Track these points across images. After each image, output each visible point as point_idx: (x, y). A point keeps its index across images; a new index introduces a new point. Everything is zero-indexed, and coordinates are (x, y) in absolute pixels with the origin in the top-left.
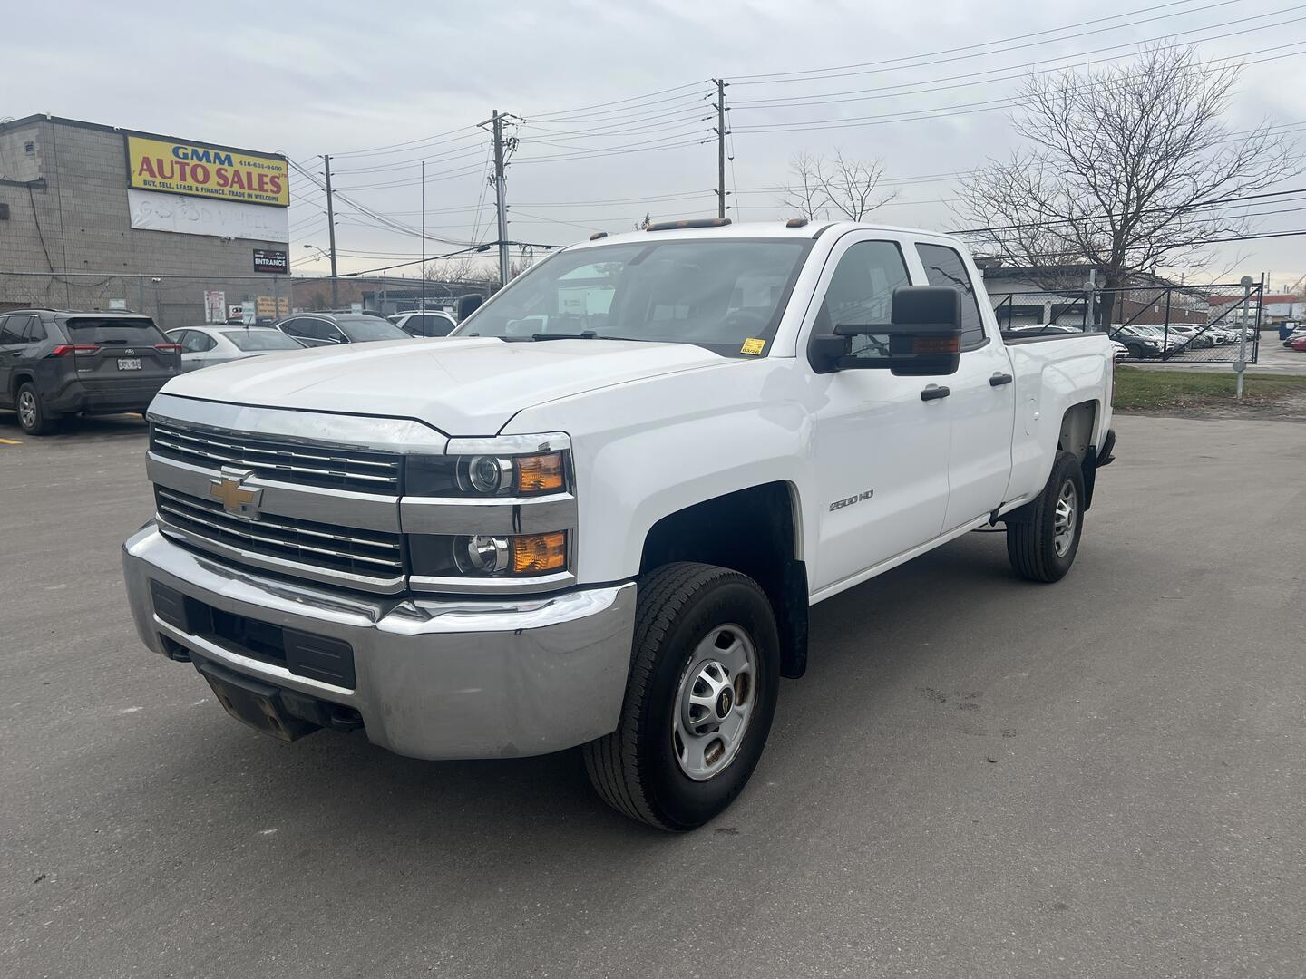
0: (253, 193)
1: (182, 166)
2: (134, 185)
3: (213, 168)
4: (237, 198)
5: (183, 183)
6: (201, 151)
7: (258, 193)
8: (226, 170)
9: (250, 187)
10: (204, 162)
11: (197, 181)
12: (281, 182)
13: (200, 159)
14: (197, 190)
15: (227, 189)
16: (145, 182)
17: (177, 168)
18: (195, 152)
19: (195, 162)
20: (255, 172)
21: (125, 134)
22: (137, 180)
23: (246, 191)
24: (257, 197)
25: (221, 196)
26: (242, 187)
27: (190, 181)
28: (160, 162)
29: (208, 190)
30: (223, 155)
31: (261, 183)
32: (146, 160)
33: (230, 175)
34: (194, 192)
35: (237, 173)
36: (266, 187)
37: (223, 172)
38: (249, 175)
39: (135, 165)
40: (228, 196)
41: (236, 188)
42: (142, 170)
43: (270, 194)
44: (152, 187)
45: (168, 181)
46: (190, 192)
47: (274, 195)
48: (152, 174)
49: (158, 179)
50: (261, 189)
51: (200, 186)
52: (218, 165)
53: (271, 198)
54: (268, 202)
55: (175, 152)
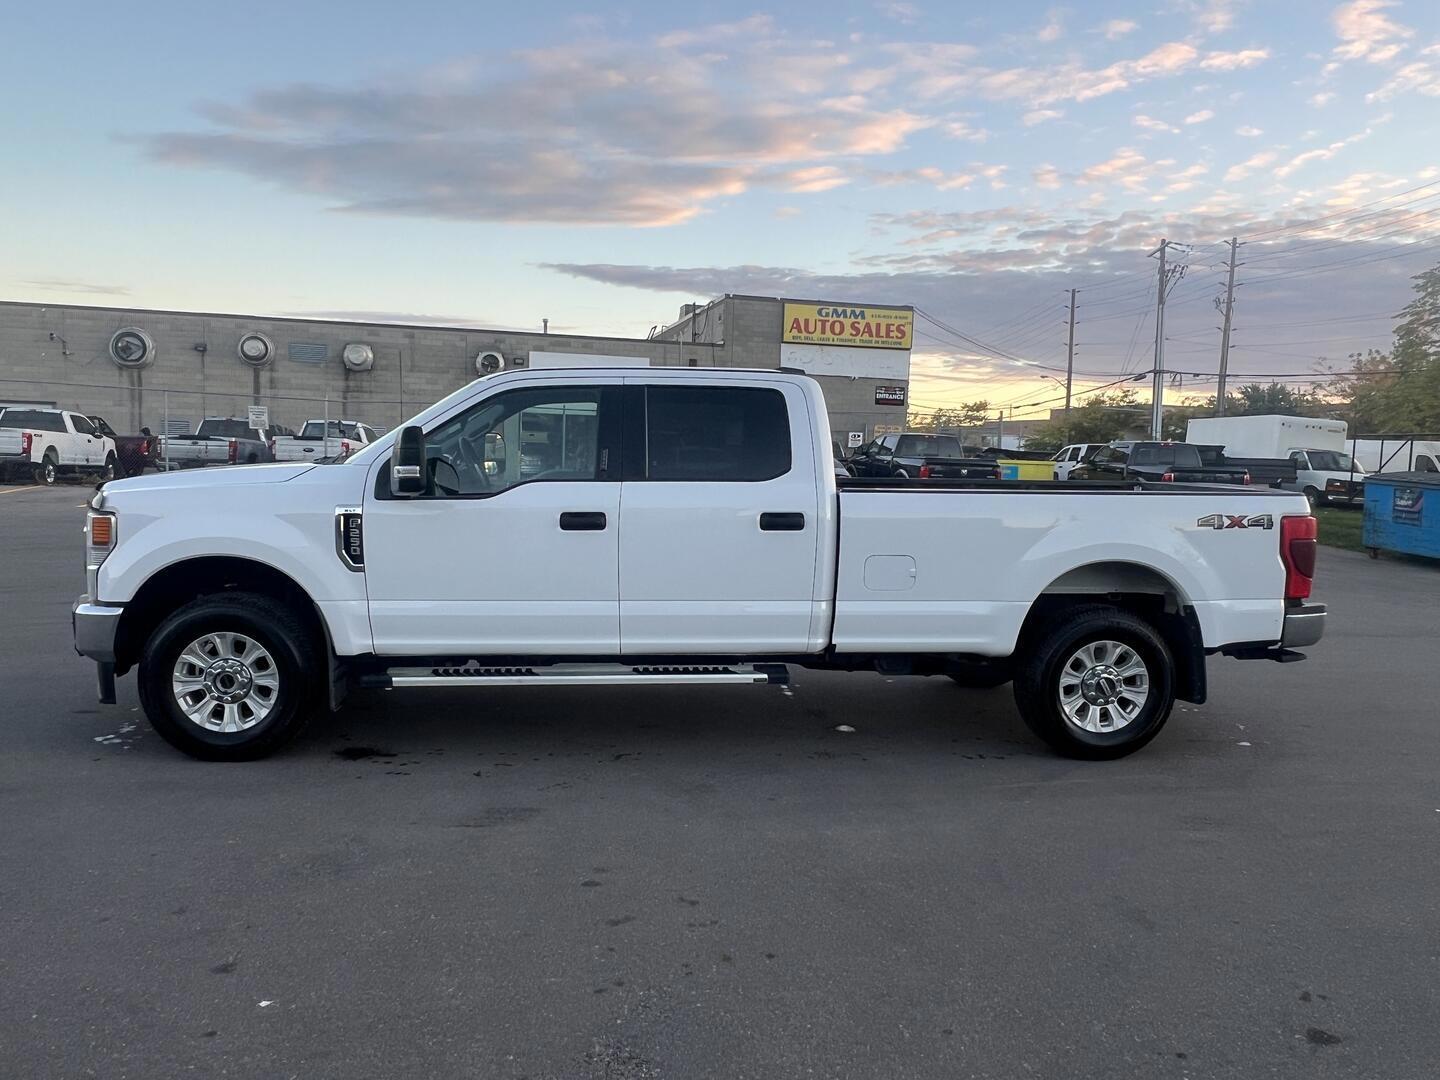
0: (880, 339)
1: (824, 323)
2: (785, 339)
3: (848, 322)
4: (866, 345)
5: (823, 336)
6: (840, 309)
7: (885, 339)
8: (859, 323)
9: (878, 335)
10: (841, 319)
11: (835, 334)
12: (907, 329)
13: (839, 316)
14: (833, 340)
15: (858, 338)
16: (794, 337)
17: (819, 324)
18: (835, 311)
19: (835, 318)
20: (884, 323)
21: (784, 301)
22: (788, 336)
23: (874, 339)
24: (883, 342)
25: (853, 344)
26: (871, 335)
27: (828, 334)
28: (807, 321)
29: (842, 340)
30: (858, 311)
31: (888, 331)
32: (796, 321)
33: (861, 327)
34: (831, 342)
35: (868, 325)
36: (892, 334)
37: (856, 325)
38: (878, 326)
39: (788, 323)
40: (858, 344)
41: (866, 337)
42: (793, 327)
43: (895, 340)
44: (798, 340)
45: (810, 335)
46: (827, 343)
47: (899, 340)
48: (800, 331)
49: (804, 334)
50: (888, 335)
51: (836, 337)
52: (853, 319)
53: (895, 343)
54: (893, 346)
55: (820, 313)
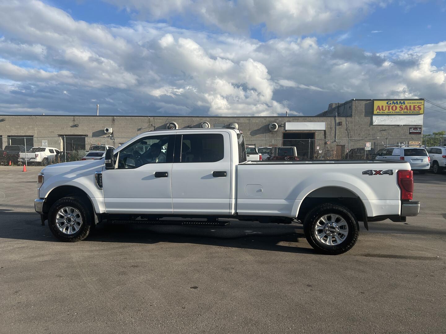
1: (389, 107)
2: (374, 113)
3: (398, 106)
4: (406, 113)
5: (389, 111)
6: (395, 102)
7: (413, 111)
8: (403, 106)
9: (410, 110)
10: (396, 105)
12: (422, 107)
14: (393, 113)
15: (402, 111)
17: (387, 107)
18: (393, 102)
19: (393, 105)
20: (412, 105)
21: (374, 100)
22: (375, 112)
25: (401, 113)
26: (407, 110)
27: (391, 110)
28: (382, 107)
29: (396, 112)
30: (402, 102)
32: (379, 107)
34: (392, 113)
35: (406, 106)
36: (416, 109)
38: (410, 106)
39: (375, 108)
40: (403, 113)
42: (377, 109)
44: (379, 113)
45: (383, 111)
46: (390, 114)
47: (418, 111)
48: (380, 110)
50: (414, 109)
51: (394, 111)
52: (400, 105)
54: (416, 113)
55: (387, 103)
